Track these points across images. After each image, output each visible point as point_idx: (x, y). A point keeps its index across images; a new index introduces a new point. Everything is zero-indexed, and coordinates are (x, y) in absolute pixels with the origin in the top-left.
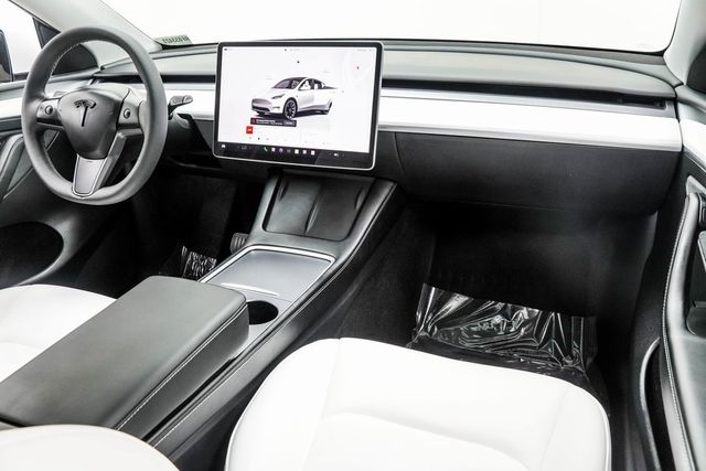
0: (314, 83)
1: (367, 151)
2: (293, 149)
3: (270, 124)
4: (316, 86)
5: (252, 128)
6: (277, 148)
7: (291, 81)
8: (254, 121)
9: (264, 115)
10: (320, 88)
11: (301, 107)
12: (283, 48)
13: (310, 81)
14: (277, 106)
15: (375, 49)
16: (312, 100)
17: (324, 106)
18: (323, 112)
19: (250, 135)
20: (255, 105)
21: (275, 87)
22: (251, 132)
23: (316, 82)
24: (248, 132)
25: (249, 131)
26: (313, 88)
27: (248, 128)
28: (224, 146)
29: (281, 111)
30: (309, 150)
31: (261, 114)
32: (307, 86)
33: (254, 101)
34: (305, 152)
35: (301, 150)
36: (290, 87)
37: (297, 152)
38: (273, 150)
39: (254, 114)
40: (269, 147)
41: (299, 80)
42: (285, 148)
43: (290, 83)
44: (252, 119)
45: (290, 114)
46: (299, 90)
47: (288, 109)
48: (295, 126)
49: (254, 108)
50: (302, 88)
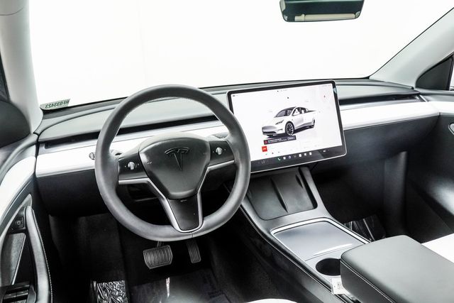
0: (301, 110)
1: (341, 144)
2: (297, 154)
3: (278, 142)
4: (303, 111)
5: (266, 147)
6: (287, 156)
7: (286, 110)
8: (266, 142)
9: (273, 137)
10: (305, 112)
11: (296, 126)
12: (276, 90)
13: (298, 109)
14: (280, 129)
15: (331, 85)
16: (302, 120)
17: (310, 123)
18: (311, 127)
19: (265, 153)
20: (265, 131)
21: (277, 116)
22: (266, 150)
23: (302, 109)
24: (264, 151)
25: (265, 149)
26: (301, 113)
27: (263, 148)
29: (284, 131)
30: (308, 153)
31: (270, 136)
32: (297, 112)
33: (263, 128)
34: (305, 154)
35: (302, 154)
36: (286, 115)
37: (300, 156)
38: (284, 158)
39: (266, 137)
40: (281, 157)
41: (291, 109)
42: (292, 155)
43: (286, 112)
44: (265, 141)
45: (290, 132)
46: (293, 115)
47: (288, 129)
48: (296, 139)
49: (264, 133)
50: (295, 114)
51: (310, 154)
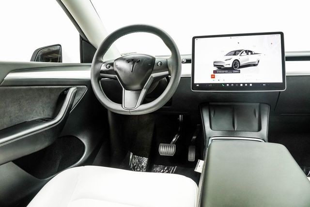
1: (281, 81)
2: (240, 84)
3: (225, 73)
4: (250, 53)
6: (230, 84)
8: (215, 72)
9: (221, 69)
10: (252, 54)
11: (242, 63)
12: (230, 37)
13: (246, 51)
14: (229, 64)
15: (280, 35)
16: (248, 60)
17: (255, 62)
18: (255, 65)
19: (213, 79)
20: (215, 64)
21: (226, 55)
23: (249, 51)
24: (212, 78)
25: (213, 77)
26: (248, 54)
27: (212, 75)
28: (198, 85)
29: (231, 66)
30: (249, 84)
31: (219, 68)
32: (245, 53)
33: (214, 62)
34: (246, 85)
35: (244, 84)
36: (234, 55)
38: (228, 85)
39: (216, 69)
40: (225, 84)
41: (240, 51)
42: (235, 84)
43: (235, 53)
44: (214, 71)
45: (236, 67)
46: (240, 55)
47: (235, 65)
48: (240, 72)
49: (215, 65)
50: (242, 55)
51: (251, 85)
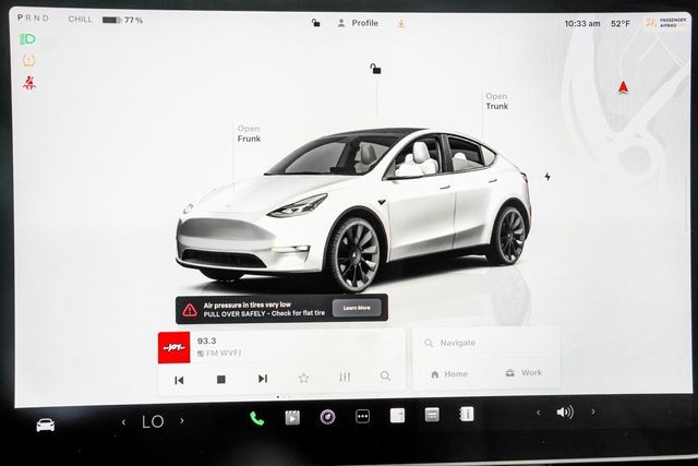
0: (452, 150)
2: (381, 407)
3: (268, 318)
4: (460, 159)
5: (184, 338)
6: (310, 408)
7: (352, 143)
8: (190, 310)
9: (237, 284)
11: (401, 244)
12: (307, 17)
13: (433, 141)
21: (281, 170)
22: (183, 357)
24: (165, 357)
25: (173, 349)
26: (446, 168)
27: (165, 338)
28: (45, 426)
29: (315, 262)
30: (450, 406)
31: (223, 280)
32: (421, 161)
33: (186, 231)
34: (432, 414)
35: (414, 407)
36: (345, 168)
37: (397, 416)
38: (293, 417)
39: (193, 281)
40: (274, 410)
41: (386, 138)
42: (344, 408)
43: (350, 155)
44: (181, 302)
45: (355, 274)
46: (390, 176)
47: (346, 252)
48: (384, 317)
49: (187, 256)
50: (403, 170)
51: (467, 414)
